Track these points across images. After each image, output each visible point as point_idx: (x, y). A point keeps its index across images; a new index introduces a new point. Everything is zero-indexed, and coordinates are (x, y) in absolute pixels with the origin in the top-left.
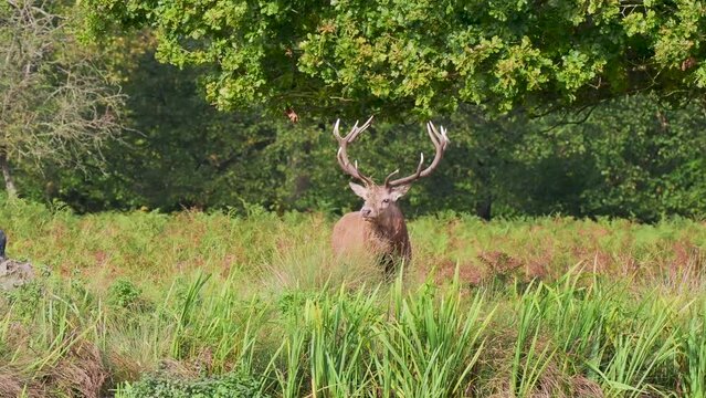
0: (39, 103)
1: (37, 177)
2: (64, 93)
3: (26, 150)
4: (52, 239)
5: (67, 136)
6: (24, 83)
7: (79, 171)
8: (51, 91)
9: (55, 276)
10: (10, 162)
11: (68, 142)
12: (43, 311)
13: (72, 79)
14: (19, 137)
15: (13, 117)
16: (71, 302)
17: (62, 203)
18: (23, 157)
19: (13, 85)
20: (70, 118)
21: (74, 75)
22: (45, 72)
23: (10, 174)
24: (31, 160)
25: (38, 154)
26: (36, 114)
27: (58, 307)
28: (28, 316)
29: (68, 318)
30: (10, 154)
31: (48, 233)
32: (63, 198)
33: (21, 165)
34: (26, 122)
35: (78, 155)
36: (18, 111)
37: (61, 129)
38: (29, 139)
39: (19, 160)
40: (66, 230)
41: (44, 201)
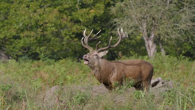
0: (173, 16)
1: (174, 46)
2: (183, 12)
3: (168, 35)
4: (180, 71)
5: (185, 29)
6: (167, 8)
7: (190, 43)
8: (178, 11)
9: (182, 86)
10: (162, 40)
11: (186, 32)
12: (177, 101)
13: (186, 6)
14: (165, 30)
15: (163, 22)
16: (188, 96)
17: (184, 57)
18: (167, 38)
19: (162, 9)
20: (186, 22)
21: (187, 4)
22: (175, 3)
23: (162, 45)
24: (171, 39)
25: (173, 37)
26: (172, 21)
27: (183, 99)
28: (171, 103)
29: (187, 103)
30: (162, 38)
31: (178, 69)
32: (184, 55)
33: (167, 42)
34: (168, 24)
35: (190, 37)
36: (165, 20)
37: (183, 26)
38: (169, 31)
39: (166, 40)
40: (186, 67)
41: (176, 56)
